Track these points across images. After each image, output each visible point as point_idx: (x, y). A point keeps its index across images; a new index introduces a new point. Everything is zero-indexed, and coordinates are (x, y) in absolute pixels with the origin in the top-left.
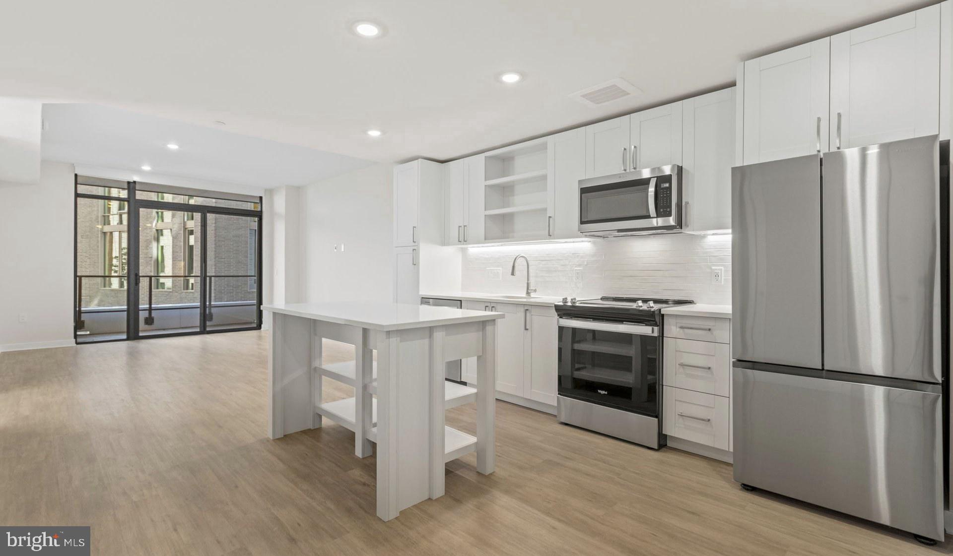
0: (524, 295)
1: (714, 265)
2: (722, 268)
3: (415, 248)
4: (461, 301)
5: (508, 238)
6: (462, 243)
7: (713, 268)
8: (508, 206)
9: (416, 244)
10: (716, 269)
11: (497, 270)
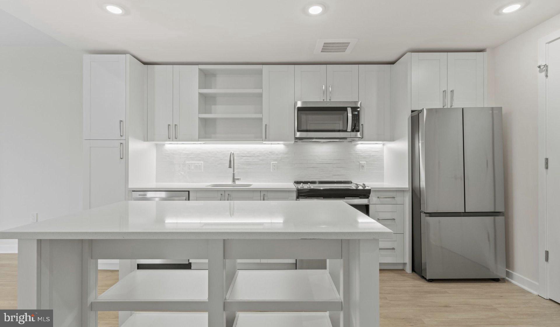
0: (230, 183)
1: (362, 161)
2: (365, 162)
3: (121, 141)
4: (189, 191)
5: (210, 138)
6: (171, 139)
7: (360, 162)
8: (210, 113)
9: (123, 138)
10: (362, 163)
11: (198, 163)
